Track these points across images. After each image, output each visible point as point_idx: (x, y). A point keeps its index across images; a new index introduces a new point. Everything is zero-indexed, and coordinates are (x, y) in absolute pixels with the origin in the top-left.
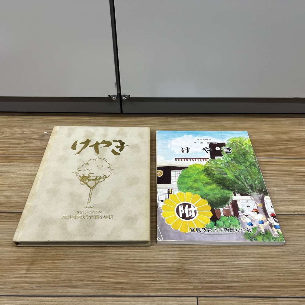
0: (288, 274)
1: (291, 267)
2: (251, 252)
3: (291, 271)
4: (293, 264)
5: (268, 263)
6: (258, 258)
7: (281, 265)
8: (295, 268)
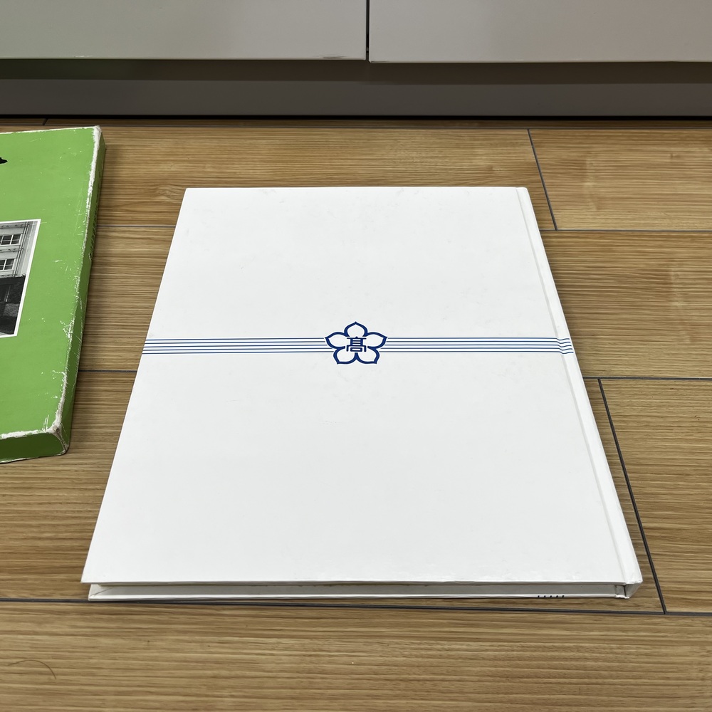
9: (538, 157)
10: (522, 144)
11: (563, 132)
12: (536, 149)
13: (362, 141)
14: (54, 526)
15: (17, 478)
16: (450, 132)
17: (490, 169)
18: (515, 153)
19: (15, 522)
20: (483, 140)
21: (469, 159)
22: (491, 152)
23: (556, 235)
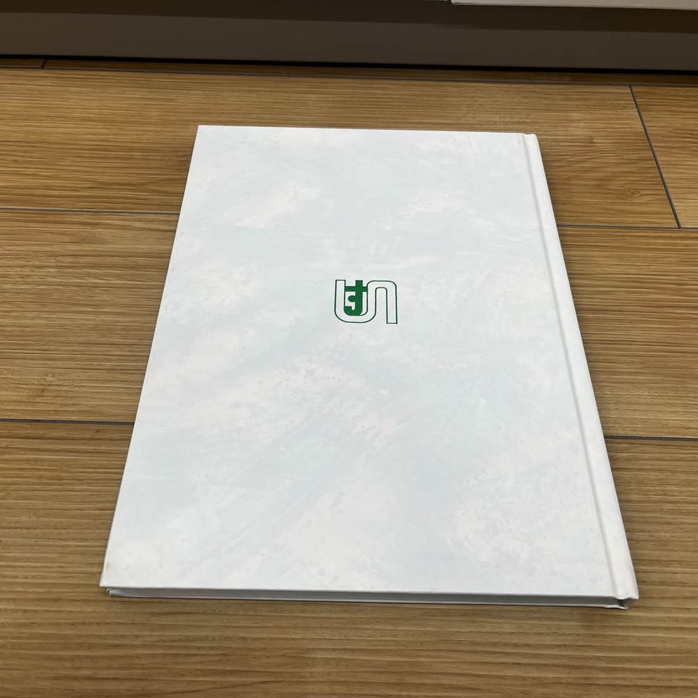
0: (113, 672)
1: (137, 642)
2: (17, 577)
3: (130, 657)
4: (153, 630)
5: (59, 624)
6: (32, 600)
7: (103, 631)
8: (152, 646)
9: (646, 124)
10: (625, 107)
11: (672, 90)
12: (642, 113)
13: (432, 99)
14: (92, 658)
15: (40, 584)
16: (536, 88)
17: (590, 140)
18: (618, 119)
19: (42, 652)
20: (579, 100)
21: (563, 127)
22: (589, 116)
23: (680, 235)
